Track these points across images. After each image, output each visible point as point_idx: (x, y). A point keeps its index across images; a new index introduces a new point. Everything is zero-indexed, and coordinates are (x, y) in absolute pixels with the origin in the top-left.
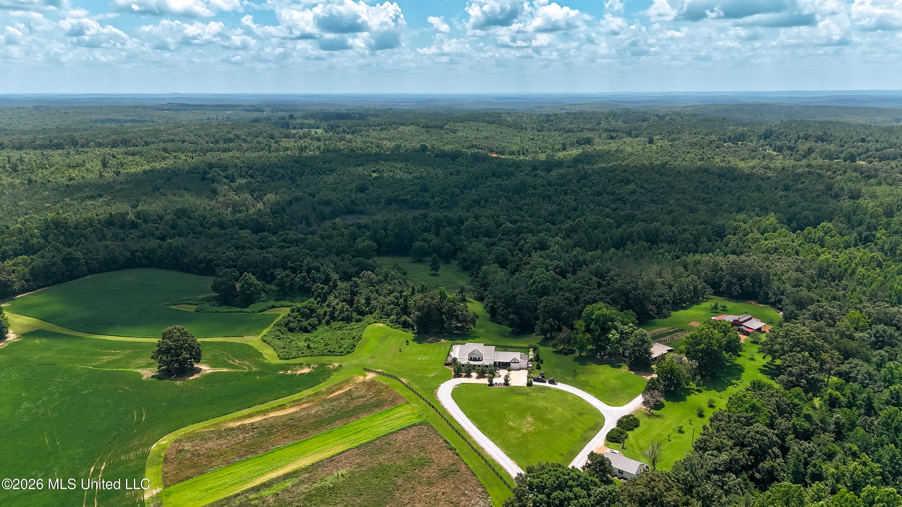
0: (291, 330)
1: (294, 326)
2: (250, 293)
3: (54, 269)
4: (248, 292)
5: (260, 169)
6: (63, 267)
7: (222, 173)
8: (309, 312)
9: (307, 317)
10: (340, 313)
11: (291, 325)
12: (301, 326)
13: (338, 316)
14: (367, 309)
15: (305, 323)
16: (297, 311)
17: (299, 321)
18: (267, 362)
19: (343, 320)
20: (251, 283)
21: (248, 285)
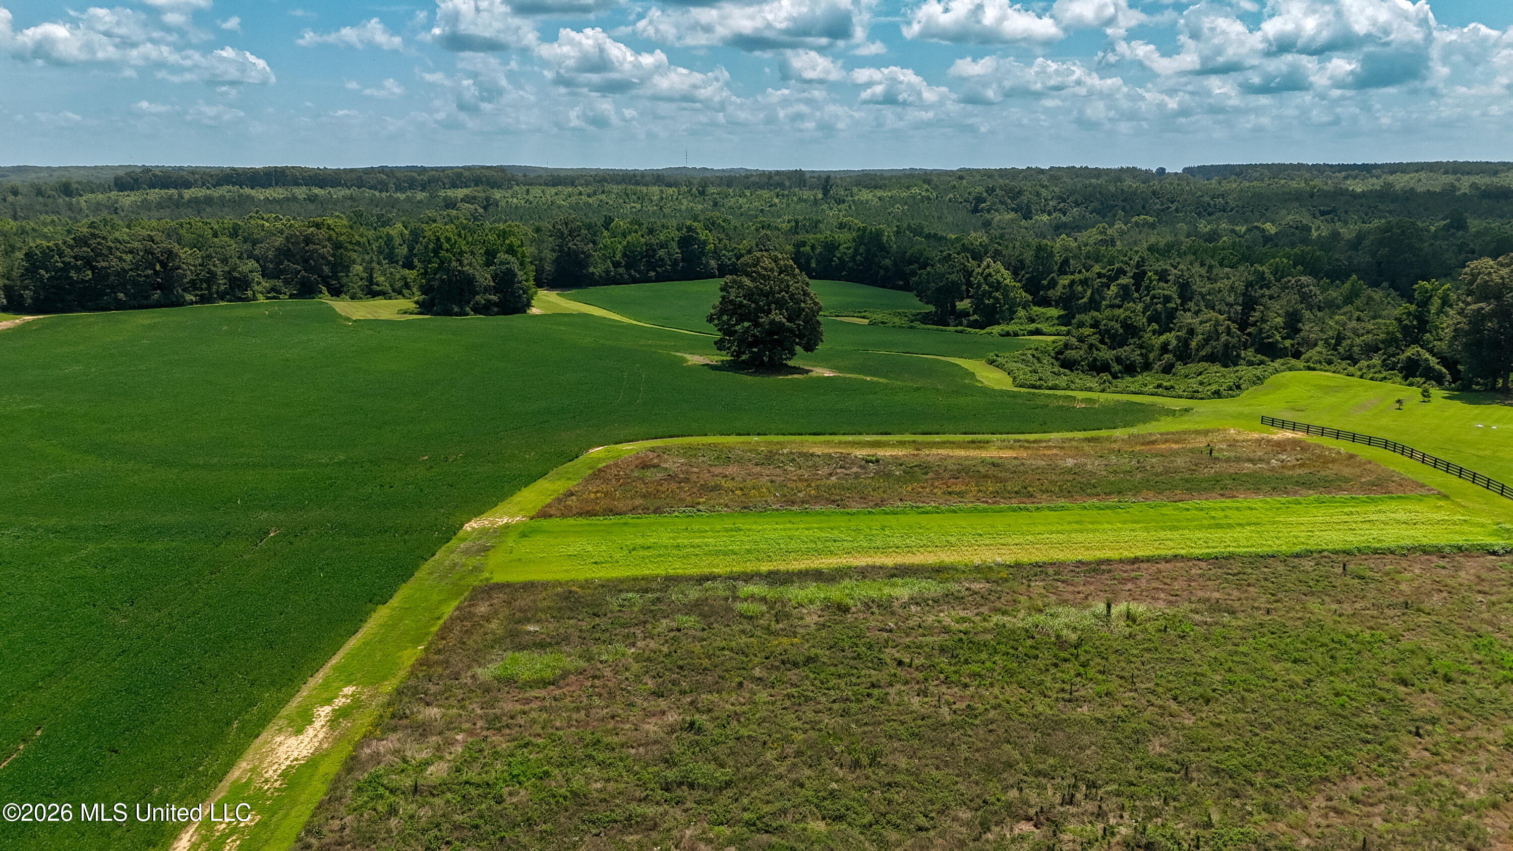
0: (1069, 365)
1: (1077, 356)
2: (993, 304)
3: (661, 253)
4: (987, 302)
5: (1082, 203)
6: (677, 253)
7: (1009, 201)
8: (1121, 331)
9: (1116, 341)
10: (1207, 341)
11: (1070, 354)
12: (1095, 359)
13: (1199, 348)
14: (1288, 343)
15: (1106, 354)
16: (1092, 326)
17: (1091, 346)
18: (980, 385)
19: (1211, 358)
20: (998, 282)
21: (991, 285)
